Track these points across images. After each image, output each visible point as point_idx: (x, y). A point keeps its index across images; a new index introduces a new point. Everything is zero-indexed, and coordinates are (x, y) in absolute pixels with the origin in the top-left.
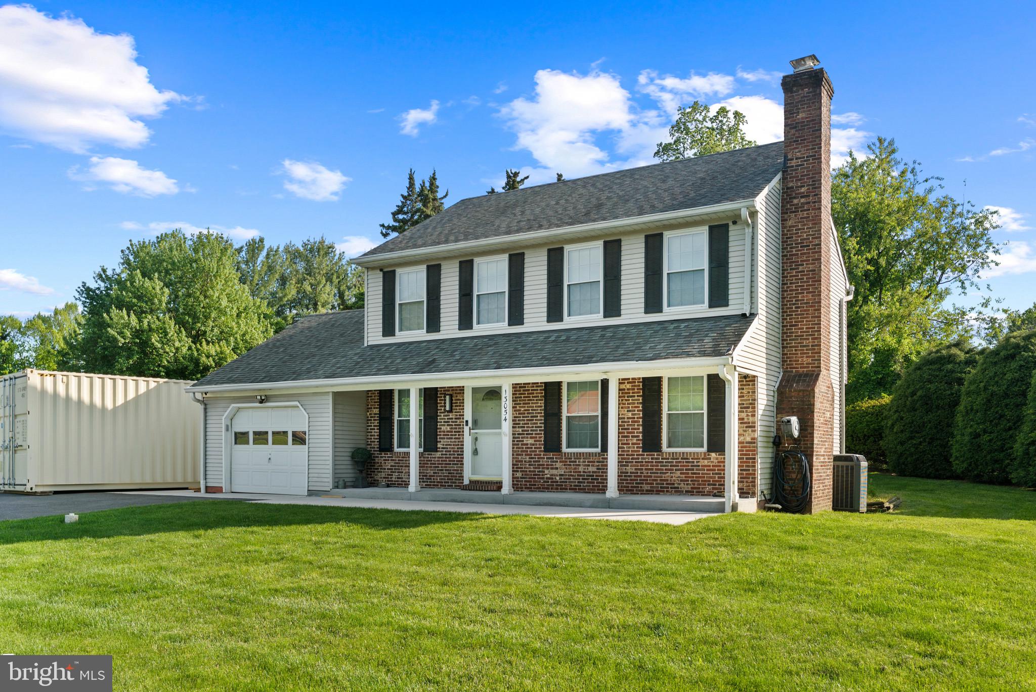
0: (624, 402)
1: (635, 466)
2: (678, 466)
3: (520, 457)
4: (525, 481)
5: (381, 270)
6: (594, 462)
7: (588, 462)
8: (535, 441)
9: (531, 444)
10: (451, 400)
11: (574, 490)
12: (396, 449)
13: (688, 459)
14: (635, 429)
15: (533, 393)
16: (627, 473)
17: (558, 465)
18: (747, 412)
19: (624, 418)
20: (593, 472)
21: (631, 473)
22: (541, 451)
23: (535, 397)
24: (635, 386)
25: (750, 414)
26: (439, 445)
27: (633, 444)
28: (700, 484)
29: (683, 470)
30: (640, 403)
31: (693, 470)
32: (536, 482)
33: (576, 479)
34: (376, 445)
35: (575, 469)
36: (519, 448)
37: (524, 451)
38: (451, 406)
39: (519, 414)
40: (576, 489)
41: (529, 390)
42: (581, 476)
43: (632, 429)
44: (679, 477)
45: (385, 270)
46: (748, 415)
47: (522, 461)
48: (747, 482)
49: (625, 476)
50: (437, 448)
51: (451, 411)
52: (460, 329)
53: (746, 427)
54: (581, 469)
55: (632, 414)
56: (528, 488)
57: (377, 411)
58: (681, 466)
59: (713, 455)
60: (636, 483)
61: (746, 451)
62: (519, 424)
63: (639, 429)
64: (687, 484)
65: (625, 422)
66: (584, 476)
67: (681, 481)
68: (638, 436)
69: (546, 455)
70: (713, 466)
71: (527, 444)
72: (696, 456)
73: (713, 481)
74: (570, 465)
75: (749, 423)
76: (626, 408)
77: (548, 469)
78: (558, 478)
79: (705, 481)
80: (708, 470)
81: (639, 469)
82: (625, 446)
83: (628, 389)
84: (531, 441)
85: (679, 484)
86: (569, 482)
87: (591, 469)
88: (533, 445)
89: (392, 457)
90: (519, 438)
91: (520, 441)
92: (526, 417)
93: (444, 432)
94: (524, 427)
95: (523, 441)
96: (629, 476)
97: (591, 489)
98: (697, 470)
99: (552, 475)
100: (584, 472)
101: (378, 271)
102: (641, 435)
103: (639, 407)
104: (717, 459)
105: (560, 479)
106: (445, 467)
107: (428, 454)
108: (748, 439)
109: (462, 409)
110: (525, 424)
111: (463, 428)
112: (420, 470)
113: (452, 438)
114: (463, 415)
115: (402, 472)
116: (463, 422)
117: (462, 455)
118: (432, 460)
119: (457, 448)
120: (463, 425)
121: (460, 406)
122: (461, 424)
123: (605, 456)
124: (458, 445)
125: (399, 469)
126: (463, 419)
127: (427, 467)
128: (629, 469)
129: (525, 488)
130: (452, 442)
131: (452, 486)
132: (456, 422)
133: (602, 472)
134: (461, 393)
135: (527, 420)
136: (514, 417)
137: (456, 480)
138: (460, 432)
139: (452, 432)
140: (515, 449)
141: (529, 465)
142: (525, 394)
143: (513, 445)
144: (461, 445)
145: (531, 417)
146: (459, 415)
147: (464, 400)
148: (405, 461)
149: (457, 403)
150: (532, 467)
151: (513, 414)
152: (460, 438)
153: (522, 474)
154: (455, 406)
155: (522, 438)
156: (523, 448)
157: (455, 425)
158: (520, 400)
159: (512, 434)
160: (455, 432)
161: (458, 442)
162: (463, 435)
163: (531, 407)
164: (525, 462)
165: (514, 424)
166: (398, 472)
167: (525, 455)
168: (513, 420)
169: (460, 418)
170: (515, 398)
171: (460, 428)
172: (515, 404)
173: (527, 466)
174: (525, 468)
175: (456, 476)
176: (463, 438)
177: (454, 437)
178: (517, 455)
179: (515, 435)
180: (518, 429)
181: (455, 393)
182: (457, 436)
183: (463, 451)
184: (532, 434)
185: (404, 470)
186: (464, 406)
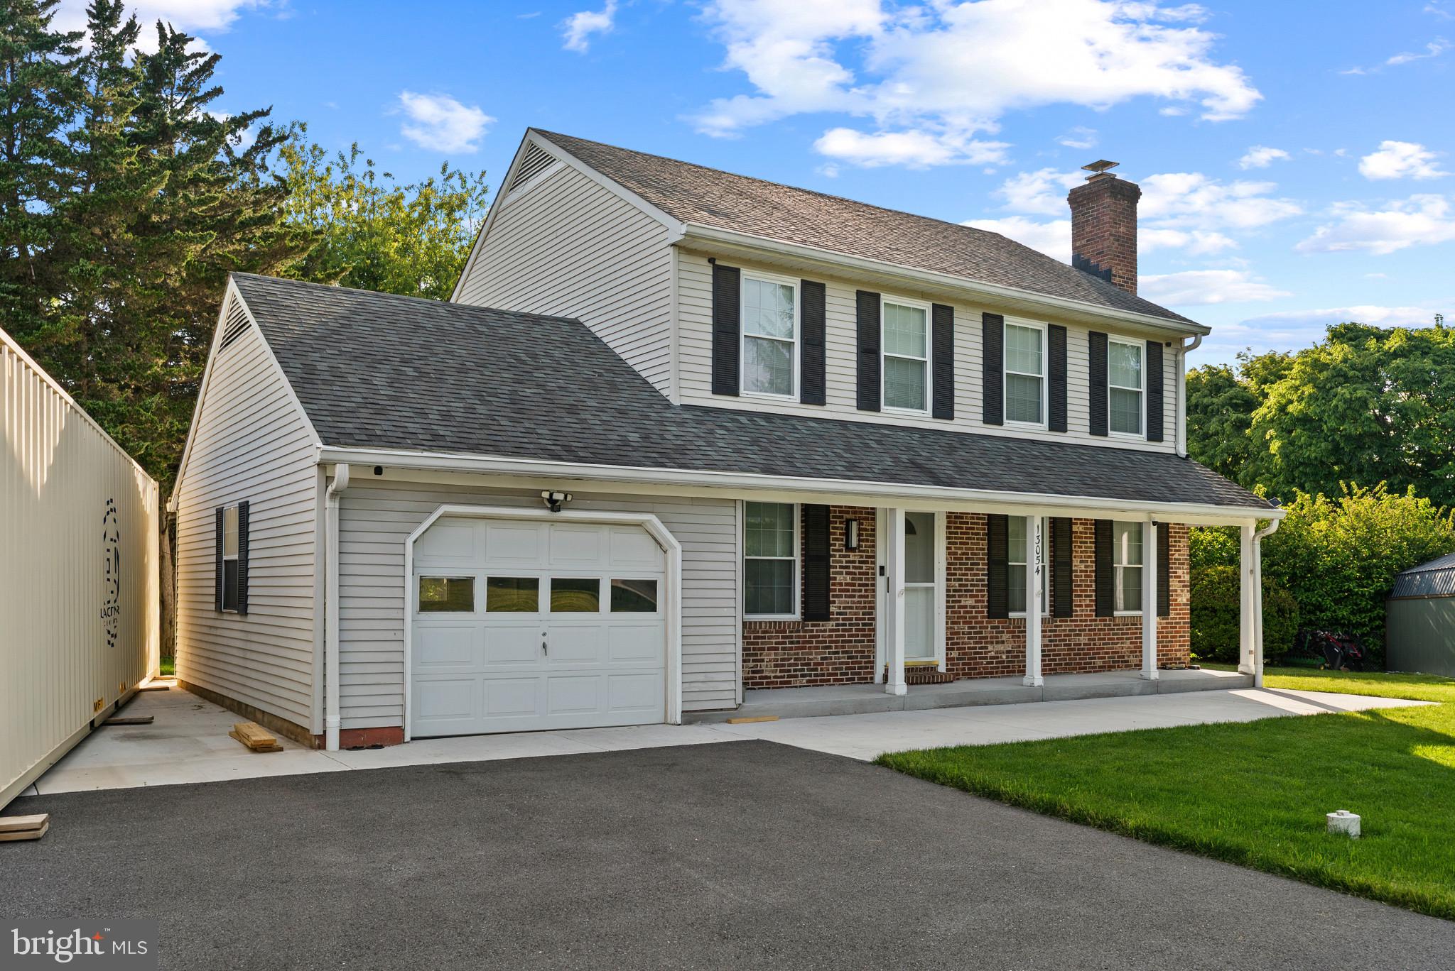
0: (1078, 548)
1: (1088, 635)
2: (1128, 634)
3: (956, 626)
4: (963, 664)
5: (712, 261)
8: (976, 602)
9: (970, 607)
10: (857, 530)
13: (1136, 624)
14: (1088, 586)
15: (973, 529)
16: (1080, 644)
17: (1005, 637)
18: (1183, 569)
19: (1077, 572)
21: (1084, 645)
22: (983, 617)
23: (975, 534)
24: (1087, 529)
25: (1185, 571)
26: (833, 609)
27: (1086, 606)
29: (1132, 638)
30: (1094, 551)
32: (977, 663)
36: (956, 612)
37: (961, 617)
39: (955, 559)
41: (967, 523)
43: (1085, 586)
44: (1130, 648)
45: (717, 262)
46: (1184, 573)
47: (959, 633)
48: (1183, 650)
49: (1078, 649)
50: (829, 614)
52: (859, 407)
53: (1183, 587)
55: (1085, 567)
56: (966, 674)
58: (1131, 634)
60: (1089, 659)
61: (1183, 614)
62: (957, 574)
63: (1092, 586)
64: (1137, 657)
65: (1079, 576)
67: (1131, 652)
68: (1092, 596)
69: (990, 623)
71: (966, 607)
74: (1019, 637)
75: (1185, 582)
76: (1079, 556)
77: (992, 643)
78: (1004, 657)
81: (1092, 640)
82: (1078, 609)
83: (1081, 531)
84: (971, 602)
85: (1129, 657)
86: (1018, 662)
88: (974, 607)
90: (955, 596)
91: (956, 602)
92: (964, 564)
93: (841, 584)
94: (962, 580)
95: (960, 601)
96: (1082, 650)
99: (997, 652)
101: (705, 262)
102: (1094, 594)
103: (1091, 558)
104: (1161, 624)
105: (1007, 657)
106: (843, 647)
107: (813, 625)
108: (1185, 601)
109: (870, 547)
110: (963, 575)
111: (874, 579)
112: (798, 654)
113: (854, 597)
114: (874, 557)
115: (763, 661)
116: (873, 569)
117: (871, 624)
118: (818, 636)
119: (863, 614)
120: (874, 574)
121: (867, 541)
122: (870, 571)
123: (1058, 623)
124: (865, 608)
125: (756, 655)
126: (874, 563)
127: (810, 648)
128: (1083, 639)
129: (963, 675)
130: (854, 602)
131: (854, 679)
132: (863, 568)
133: (1054, 645)
134: (868, 519)
135: (966, 569)
136: (949, 564)
137: (862, 668)
138: (868, 585)
139: (854, 585)
140: (950, 614)
141: (968, 638)
142: (963, 528)
143: (947, 607)
144: (869, 608)
145: (971, 564)
146: (868, 557)
147: (874, 530)
148: (768, 638)
149: (862, 535)
150: (972, 641)
151: (947, 559)
152: (867, 596)
153: (959, 654)
154: (860, 541)
155: (959, 596)
156: (960, 612)
157: (859, 573)
158: (955, 538)
159: (947, 590)
160: (859, 585)
161: (865, 602)
162: (875, 591)
163: (970, 548)
164: (963, 633)
165: (949, 574)
166: (754, 661)
167: (963, 623)
168: (947, 569)
169: (869, 562)
170: (950, 533)
171: (869, 579)
172: (949, 543)
173: (966, 640)
174: (963, 643)
175: (862, 663)
176: (874, 596)
177: (857, 594)
178: (952, 623)
179: (950, 591)
180: (953, 583)
181: (859, 519)
182: (864, 593)
183: (873, 619)
184: (972, 591)
185: (766, 655)
186: (874, 541)
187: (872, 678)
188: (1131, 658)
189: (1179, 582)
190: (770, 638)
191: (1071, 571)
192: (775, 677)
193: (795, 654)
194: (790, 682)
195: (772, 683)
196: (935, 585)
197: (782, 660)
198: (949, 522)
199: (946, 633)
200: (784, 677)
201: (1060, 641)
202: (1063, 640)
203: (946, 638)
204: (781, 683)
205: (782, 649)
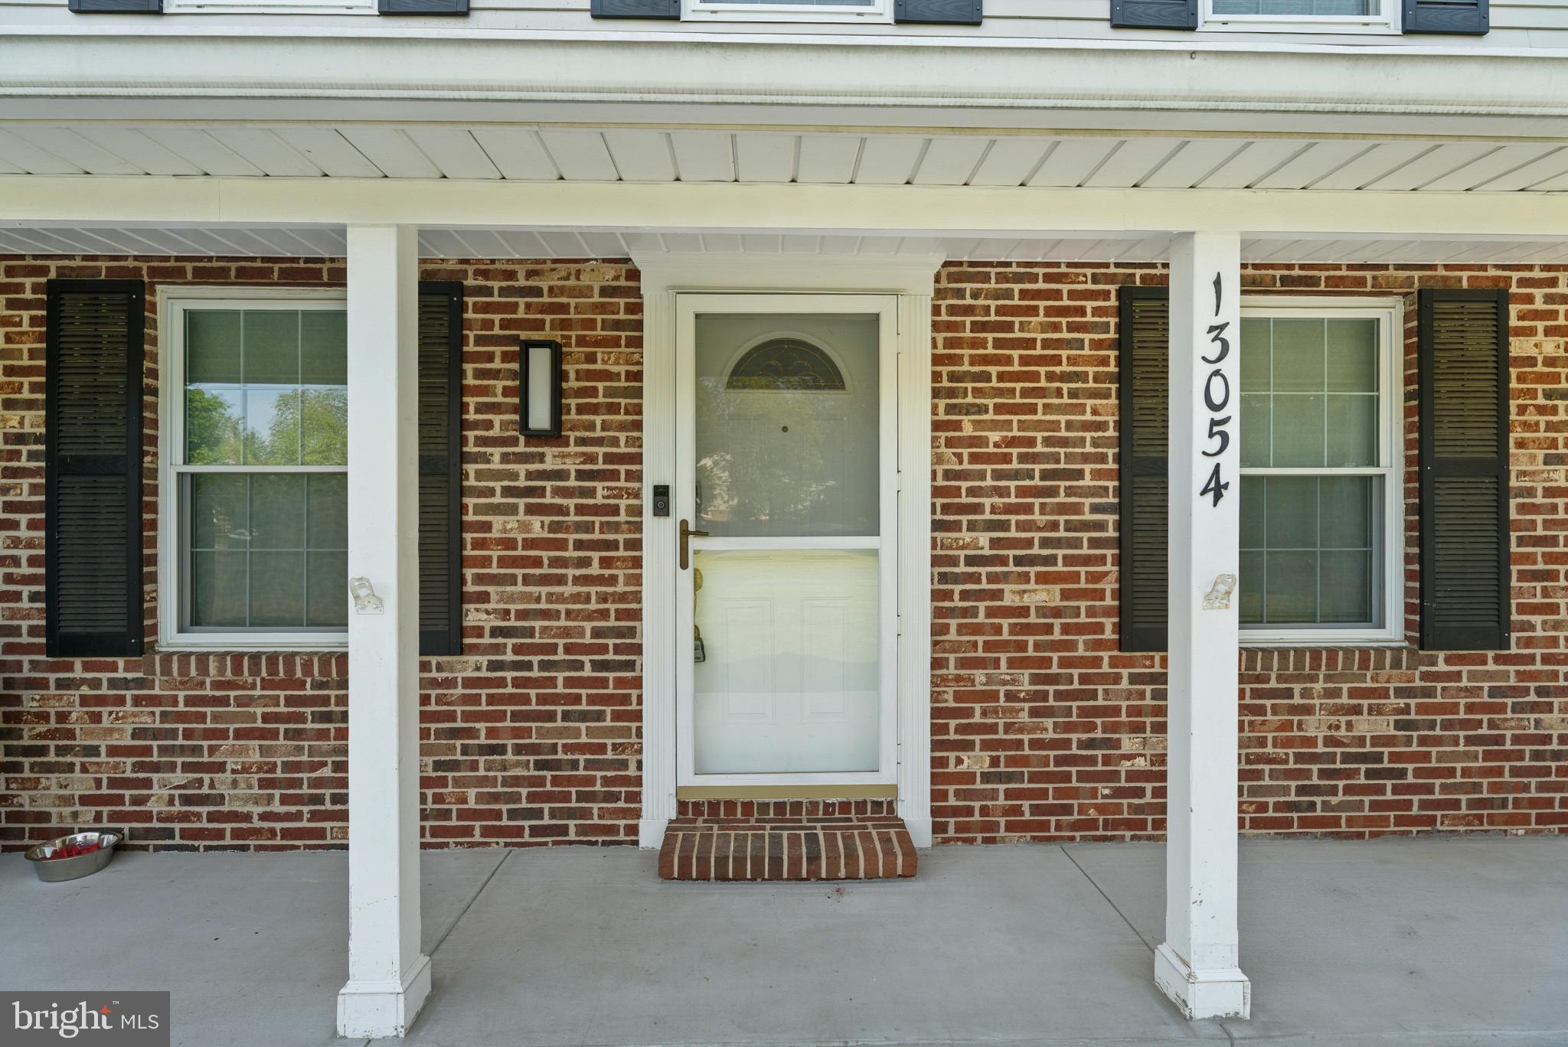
0: (1532, 419)
3: (980, 675)
4: (1009, 794)
6: (1384, 693)
7: (1353, 693)
8: (1066, 595)
9: (1042, 611)
10: (558, 376)
12: (170, 636)
15: (1057, 360)
16: (1547, 740)
19: (1532, 493)
20: (1377, 741)
22: (1099, 645)
23: (1064, 377)
26: (474, 616)
32: (1075, 793)
33: (1290, 774)
34: (22, 615)
35: (1286, 726)
36: (977, 629)
37: (1003, 646)
38: (557, 409)
39: (975, 458)
40: (1289, 823)
41: (1030, 343)
42: (1314, 758)
47: (993, 696)
49: (1536, 757)
50: (462, 632)
51: (554, 435)
54: (1315, 727)
56: (1025, 826)
57: (28, 422)
62: (977, 509)
66: (1332, 758)
69: (1129, 663)
71: (1024, 611)
76: (1540, 444)
77: (1138, 728)
82: (1537, 621)
83: (1550, 360)
84: (1046, 596)
87: (1366, 726)
88: (1057, 613)
89: (140, 683)
90: (975, 578)
91: (981, 595)
92: (1016, 475)
93: (510, 544)
94: (1004, 526)
95: (998, 595)
97: (1368, 821)
100: (1330, 741)
106: (517, 733)
109: (622, 427)
110: (1010, 509)
111: (638, 527)
113: (561, 580)
114: (637, 459)
115: (220, 767)
116: (637, 494)
117: (630, 665)
119: (597, 633)
120: (637, 511)
121: (613, 409)
122: (623, 503)
123: (1442, 667)
124: (604, 614)
125: (196, 750)
126: (637, 476)
128: (1555, 723)
129: (1010, 827)
130: (561, 599)
131: (564, 830)
132: (591, 493)
133: (1423, 741)
134: (615, 342)
135: (1022, 492)
136: (949, 475)
137: (591, 797)
138: (613, 545)
139: (562, 545)
140: (952, 635)
141: (1034, 713)
142: (1009, 360)
143: (938, 613)
144: (621, 615)
145: (1045, 475)
146: (609, 458)
147: (638, 376)
148: (241, 702)
149: (594, 392)
150: (1049, 722)
151: (938, 459)
152: (612, 580)
153: (995, 762)
154: (581, 410)
155: (993, 578)
156: (998, 630)
157: (581, 510)
158: (977, 392)
159: (936, 561)
160: (579, 545)
161: (602, 597)
162: (637, 563)
163: (1039, 426)
164: (1011, 696)
165: (946, 509)
166: (187, 767)
167: (1012, 663)
168: (937, 492)
169: (614, 475)
170: (953, 377)
171: (615, 527)
172: (950, 409)
173: (1024, 717)
174: (1008, 728)
175: (591, 781)
176: (637, 580)
177: (571, 572)
178: (963, 663)
179: (953, 561)
180: (966, 536)
181: (582, 341)
182: (595, 570)
183: (638, 649)
184: (1051, 560)
185: (233, 752)
186: (638, 409)
187: (633, 830)
190: (248, 702)
191: (1501, 492)
192: (264, 817)
194: (320, 834)
195: (257, 833)
196: (884, 541)
197: (289, 767)
198: (950, 343)
199: (935, 697)
200: (298, 816)
201: (1447, 725)
202: (1464, 724)
203: (936, 713)
204: (286, 834)
205: (290, 735)
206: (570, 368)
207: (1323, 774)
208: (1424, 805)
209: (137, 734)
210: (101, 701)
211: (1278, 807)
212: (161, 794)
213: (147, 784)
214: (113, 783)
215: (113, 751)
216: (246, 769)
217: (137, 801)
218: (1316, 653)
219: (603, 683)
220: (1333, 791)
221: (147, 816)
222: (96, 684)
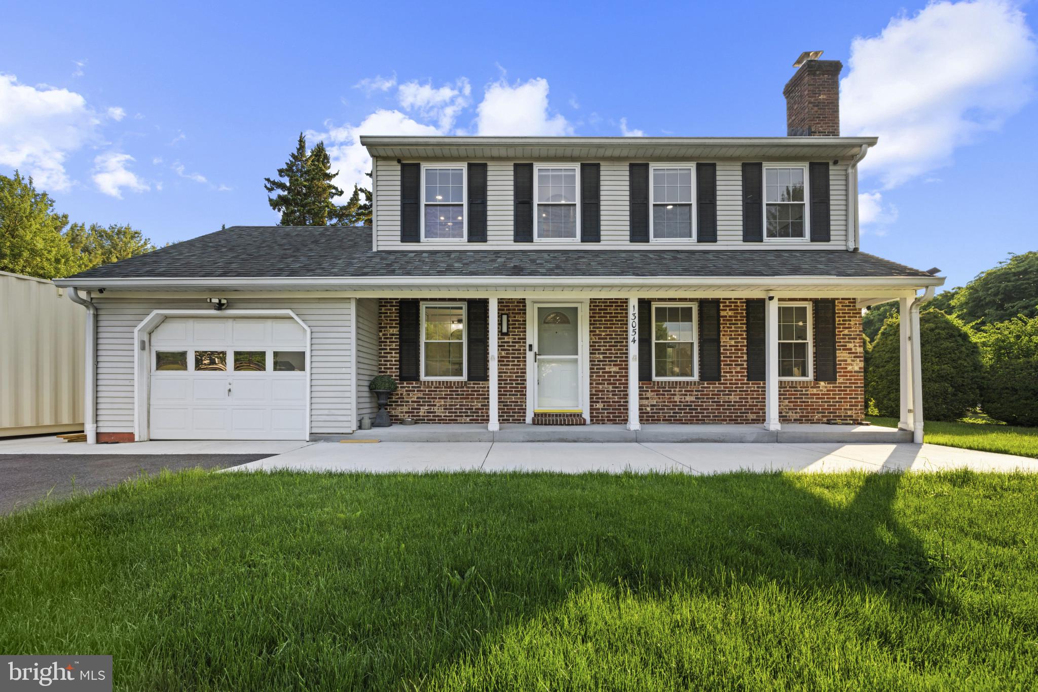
0: (726, 329)
1: (739, 395)
2: (786, 395)
3: (601, 387)
4: (607, 413)
5: (399, 161)
6: (692, 391)
7: (685, 391)
8: (620, 369)
9: (614, 372)
10: (508, 321)
11: (668, 421)
12: (423, 377)
13: (796, 387)
14: (739, 357)
15: (617, 317)
16: (731, 402)
17: (649, 394)
18: (854, 342)
19: (726, 346)
20: (691, 402)
21: (734, 402)
23: (619, 321)
24: (738, 313)
25: (857, 345)
27: (736, 372)
28: (808, 413)
29: (791, 398)
30: (744, 331)
31: (802, 398)
32: (622, 413)
33: (671, 409)
34: (394, 373)
35: (670, 398)
36: (600, 376)
37: (606, 380)
38: (508, 328)
39: (599, 339)
40: (671, 420)
41: (611, 313)
42: (677, 406)
43: (735, 357)
44: (787, 406)
45: (405, 162)
46: (855, 346)
47: (604, 391)
48: (856, 409)
49: (728, 406)
50: (487, 376)
51: (507, 334)
52: (515, 241)
53: (854, 357)
54: (677, 398)
55: (735, 342)
56: (611, 420)
57: (395, 331)
58: (789, 395)
59: (822, 384)
60: (741, 413)
61: (855, 380)
62: (600, 350)
63: (743, 357)
64: (796, 413)
65: (727, 350)
66: (680, 406)
67: (789, 409)
68: (743, 365)
70: (822, 394)
71: (610, 372)
72: (805, 385)
73: (822, 409)
74: (664, 395)
75: (857, 353)
76: (728, 335)
78: (649, 409)
79: (814, 409)
80: (817, 398)
81: (744, 398)
82: (728, 375)
83: (730, 316)
84: (616, 369)
85: (787, 413)
86: (663, 413)
87: (688, 398)
88: (618, 373)
89: (418, 387)
90: (599, 365)
91: (600, 368)
92: (608, 342)
94: (606, 353)
95: (605, 369)
96: (733, 406)
97: (689, 420)
98: (805, 398)
99: (641, 406)
100: (680, 402)
101: (395, 163)
102: (745, 363)
103: (742, 335)
104: (826, 387)
105: (652, 409)
107: (474, 384)
108: (857, 368)
109: (522, 332)
110: (607, 350)
111: (525, 354)
112: (462, 402)
113: (508, 365)
114: (525, 339)
115: (435, 405)
116: (525, 346)
117: (523, 384)
118: (479, 391)
119: (516, 377)
120: (525, 350)
121: (520, 328)
122: (522, 348)
123: (706, 385)
124: (518, 373)
125: (430, 402)
126: (525, 343)
127: (472, 398)
128: (732, 398)
129: (608, 420)
130: (509, 369)
131: (509, 420)
132: (515, 346)
133: (702, 402)
134: (520, 313)
135: (610, 346)
136: (593, 342)
137: (515, 413)
138: (520, 358)
139: (509, 357)
140: (594, 378)
141: (613, 395)
142: (606, 317)
143: (591, 373)
144: (521, 373)
145: (615, 342)
146: (519, 339)
147: (525, 321)
148: (440, 391)
149: (515, 324)
150: (616, 397)
151: (591, 339)
152: (520, 365)
153: (604, 406)
154: (513, 328)
155: (603, 365)
156: (604, 376)
157: (513, 350)
158: (600, 324)
159: (591, 361)
160: (512, 357)
161: (517, 369)
162: (525, 361)
163: (614, 331)
164: (608, 391)
165: (593, 350)
166: (428, 405)
167: (608, 384)
168: (591, 346)
169: (520, 342)
170: (594, 321)
171: (520, 354)
172: (594, 328)
173: (611, 396)
174: (607, 398)
175: (515, 409)
176: (525, 365)
177: (511, 363)
178: (597, 384)
179: (594, 361)
180: (597, 356)
181: (513, 313)
182: (516, 363)
183: (525, 380)
184: (616, 361)
185: (438, 402)
186: (525, 328)
187: (524, 420)
188: (790, 414)
189: (849, 353)
190: (441, 391)
191: (719, 346)
192: (444, 416)
193: (460, 402)
194: (457, 420)
195: (443, 420)
196: (579, 357)
197: (450, 405)
198: (593, 313)
199: (591, 391)
200: (452, 416)
201: (707, 398)
202: (711, 398)
203: (591, 395)
204: (449, 420)
205: (450, 398)
206: (510, 319)
207: (679, 409)
208: (702, 416)
209: (417, 398)
210: (410, 391)
211: (669, 416)
212: (423, 411)
213: (420, 409)
214: (412, 409)
215: (412, 402)
216: (441, 406)
217: (417, 413)
218: (676, 382)
219: (518, 388)
220: (681, 413)
221: (419, 416)
222: (409, 387)
